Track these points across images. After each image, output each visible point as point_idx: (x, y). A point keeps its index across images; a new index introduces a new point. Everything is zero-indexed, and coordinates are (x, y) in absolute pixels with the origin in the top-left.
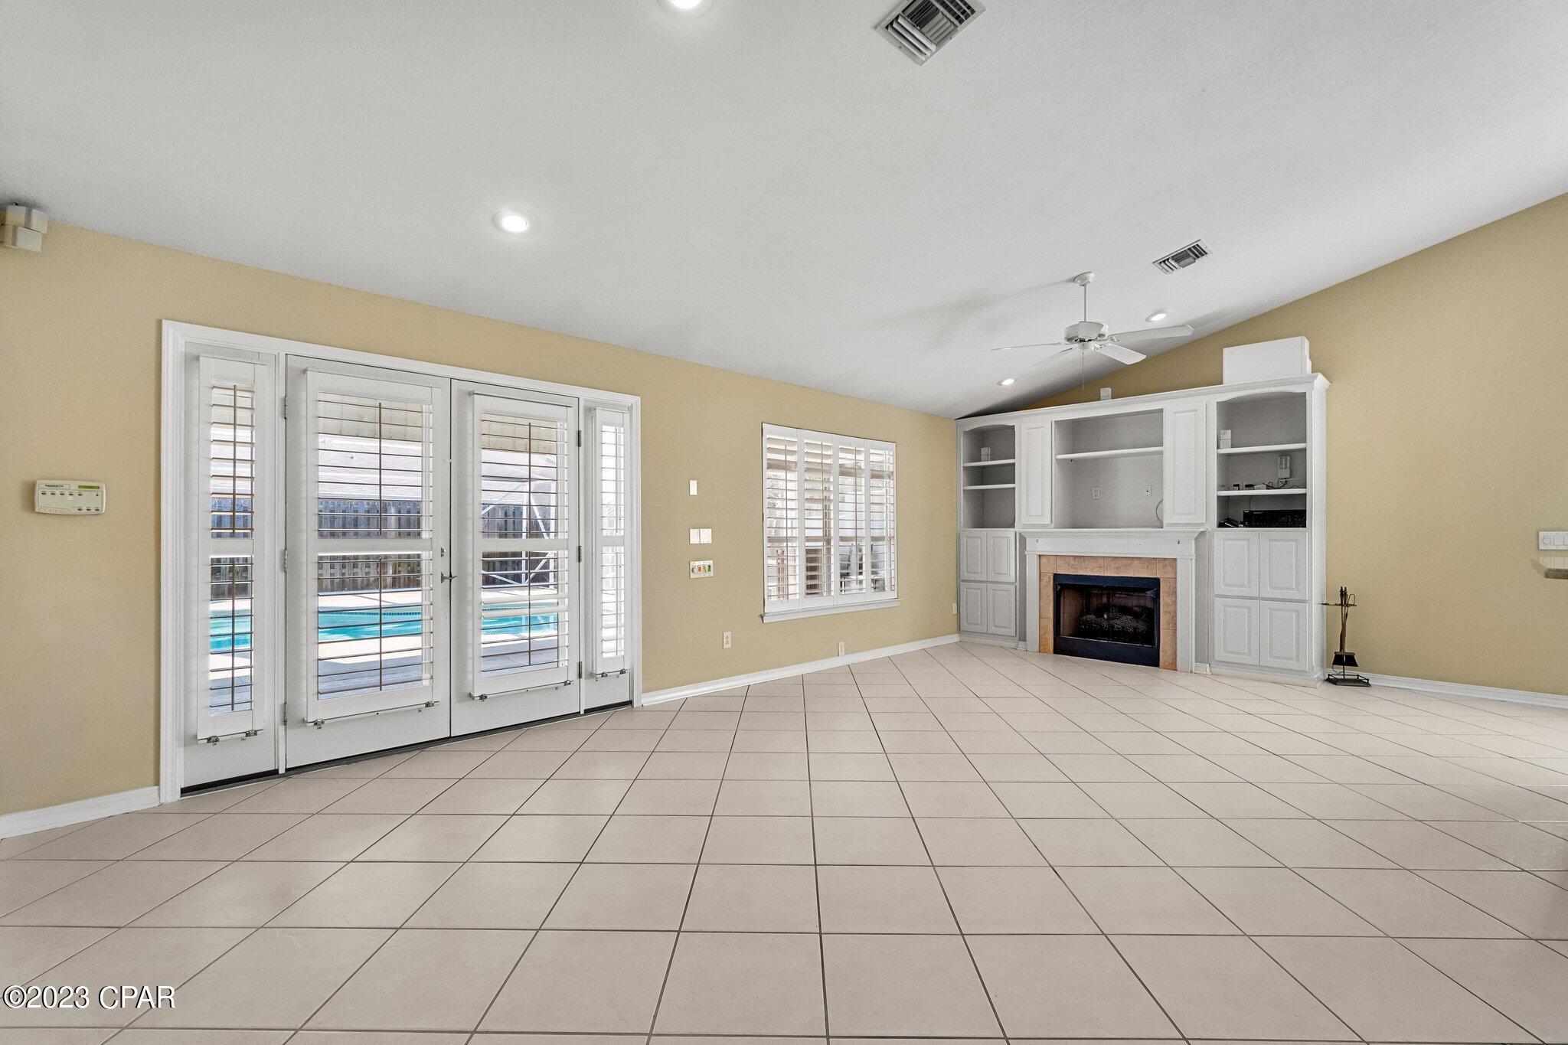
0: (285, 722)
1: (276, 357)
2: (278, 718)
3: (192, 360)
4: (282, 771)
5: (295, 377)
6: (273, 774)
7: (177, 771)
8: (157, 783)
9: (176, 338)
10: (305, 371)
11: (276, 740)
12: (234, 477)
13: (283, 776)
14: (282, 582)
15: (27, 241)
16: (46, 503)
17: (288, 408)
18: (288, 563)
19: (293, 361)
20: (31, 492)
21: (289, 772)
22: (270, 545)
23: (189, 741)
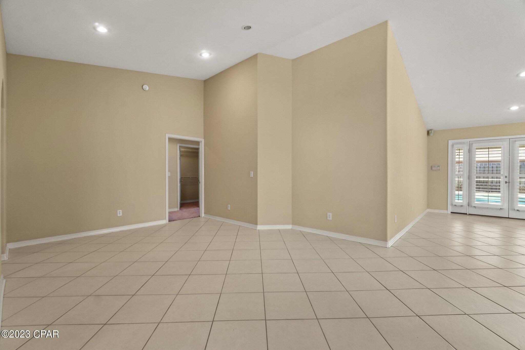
0: (469, 206)
1: (467, 142)
2: (467, 204)
3: (453, 146)
4: (468, 214)
5: (470, 145)
6: (466, 214)
7: (450, 209)
8: (447, 210)
9: (450, 142)
10: (473, 144)
11: (467, 208)
12: (459, 158)
13: (468, 215)
14: (468, 181)
15: (431, 135)
16: (433, 168)
17: (470, 151)
18: (469, 178)
19: (471, 142)
20: (432, 167)
21: (469, 214)
22: (466, 175)
23: (452, 205)
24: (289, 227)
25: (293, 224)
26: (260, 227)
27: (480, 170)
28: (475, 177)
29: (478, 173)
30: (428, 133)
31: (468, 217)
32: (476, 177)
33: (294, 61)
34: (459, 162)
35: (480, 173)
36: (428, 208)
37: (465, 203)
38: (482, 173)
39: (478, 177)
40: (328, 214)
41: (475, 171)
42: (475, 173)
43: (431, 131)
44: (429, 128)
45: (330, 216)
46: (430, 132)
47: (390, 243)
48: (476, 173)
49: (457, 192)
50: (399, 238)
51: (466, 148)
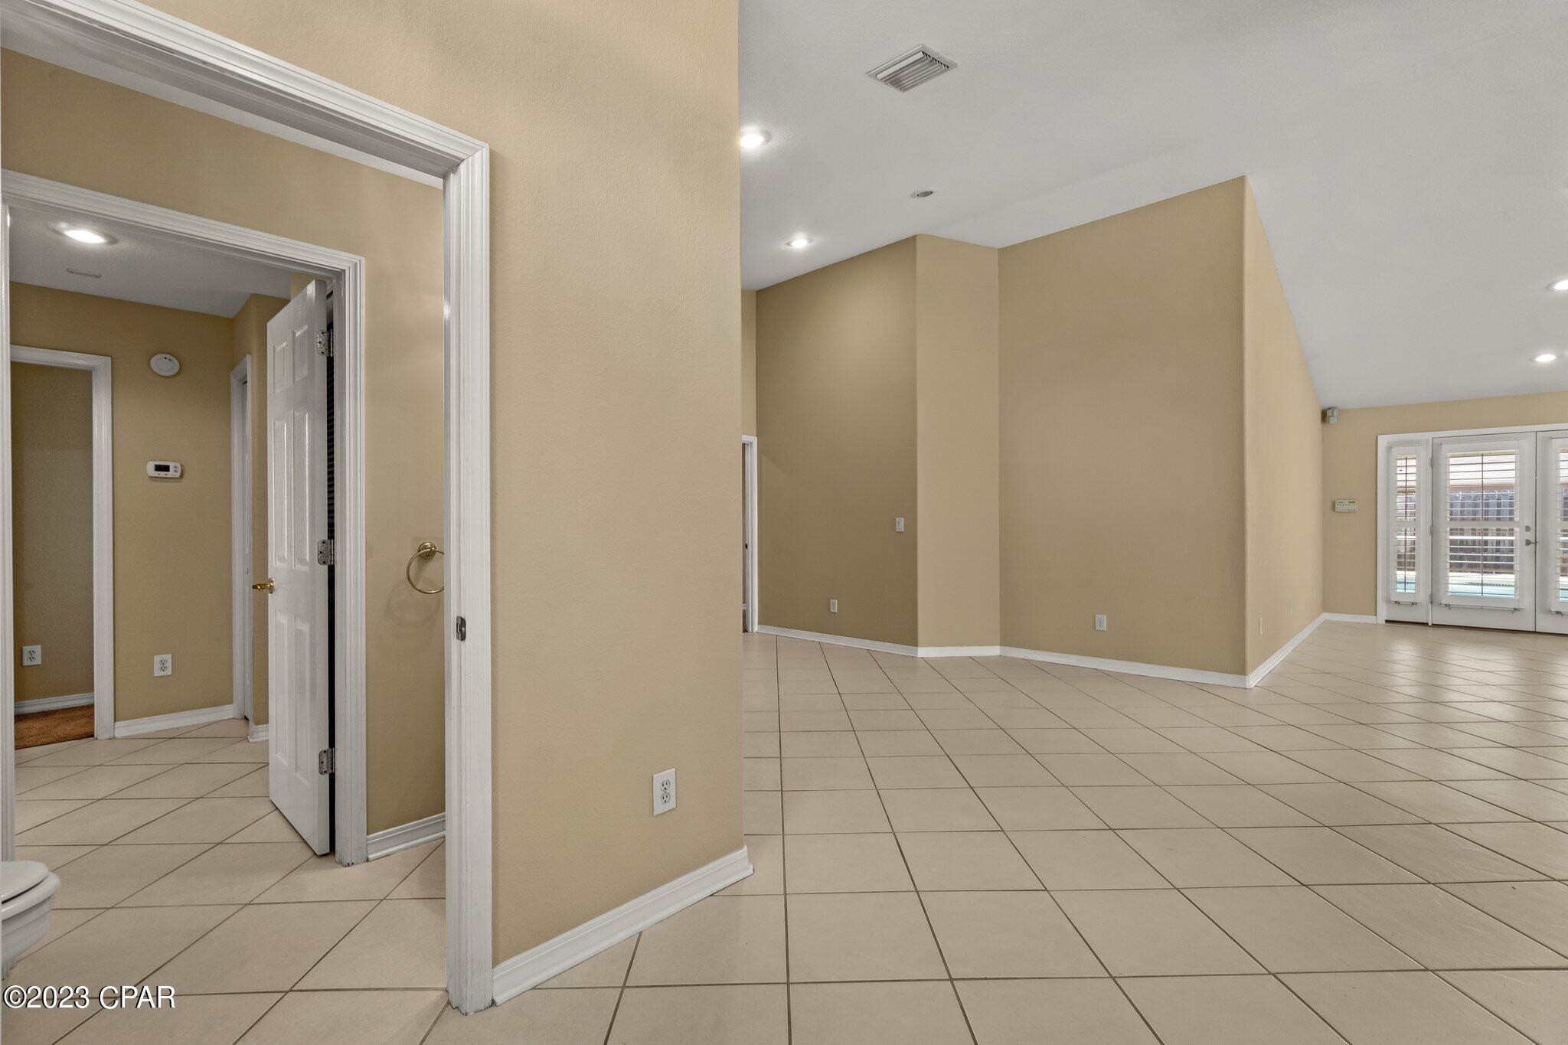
0: (1432, 603)
1: (1428, 440)
2: (1428, 599)
3: (1389, 449)
4: (1430, 624)
5: (1436, 446)
6: (1426, 624)
7: (1384, 613)
8: (1376, 615)
9: (1383, 441)
10: (1442, 444)
11: (1427, 610)
13: (1430, 626)
14: (1430, 540)
15: (1333, 421)
16: (1338, 508)
17: (1434, 463)
18: (1433, 531)
19: (1435, 441)
20: (1334, 505)
21: (1434, 625)
22: (1424, 524)
23: (1388, 601)
24: (995, 651)
25: (1003, 643)
26: (923, 652)
27: (1462, 512)
28: (1448, 529)
29: (1455, 520)
30: (1324, 416)
31: (1430, 630)
32: (1451, 530)
33: (1003, 252)
34: (1406, 491)
35: (1463, 519)
36: (1324, 611)
37: (1423, 598)
38: (1468, 519)
39: (1457, 529)
40: (1098, 617)
41: (1448, 515)
42: (1448, 519)
43: (1331, 411)
44: (1327, 405)
45: (1102, 622)
46: (1329, 413)
47: (1253, 679)
48: (1451, 519)
49: (1400, 575)
50: (1267, 672)
51: (1425, 455)
